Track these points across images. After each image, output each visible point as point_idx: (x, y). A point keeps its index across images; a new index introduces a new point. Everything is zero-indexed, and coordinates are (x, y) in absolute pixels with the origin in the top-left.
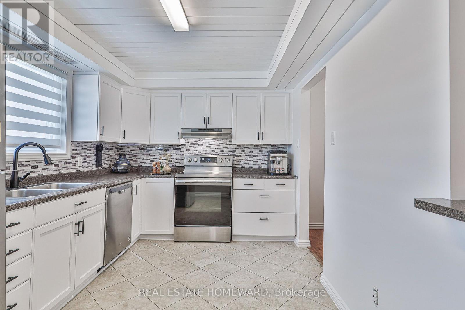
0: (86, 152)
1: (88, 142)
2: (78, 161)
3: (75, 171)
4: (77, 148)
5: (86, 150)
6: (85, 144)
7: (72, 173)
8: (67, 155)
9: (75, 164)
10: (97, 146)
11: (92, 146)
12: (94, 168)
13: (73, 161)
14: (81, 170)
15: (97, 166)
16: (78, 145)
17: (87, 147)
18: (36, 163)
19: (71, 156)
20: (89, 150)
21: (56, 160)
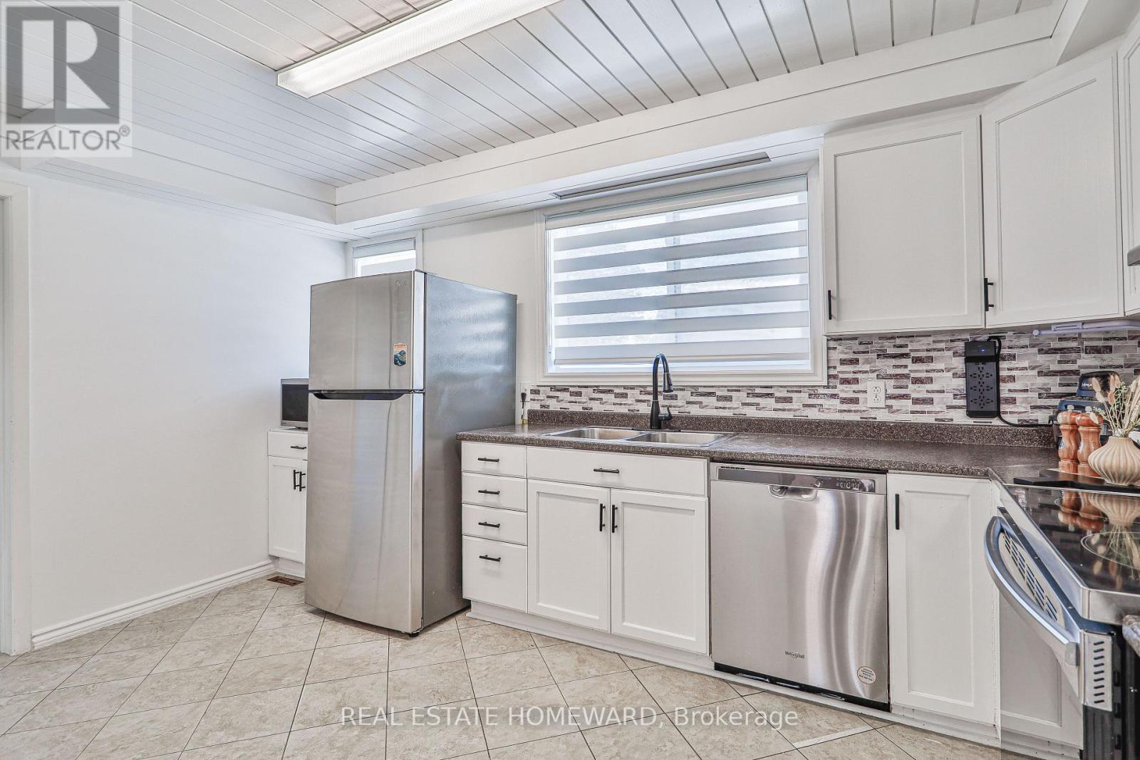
0: (906, 366)
1: (911, 336)
2: (865, 392)
3: (855, 417)
4: (861, 357)
5: (908, 361)
6: (898, 341)
7: (831, 423)
8: (815, 374)
9: (855, 401)
10: (970, 345)
11: (942, 345)
12: (960, 418)
13: (846, 391)
14: (883, 416)
15: (971, 414)
16: (862, 348)
17: (911, 350)
18: (728, 390)
19: (829, 376)
20: (917, 360)
21: (781, 387)
